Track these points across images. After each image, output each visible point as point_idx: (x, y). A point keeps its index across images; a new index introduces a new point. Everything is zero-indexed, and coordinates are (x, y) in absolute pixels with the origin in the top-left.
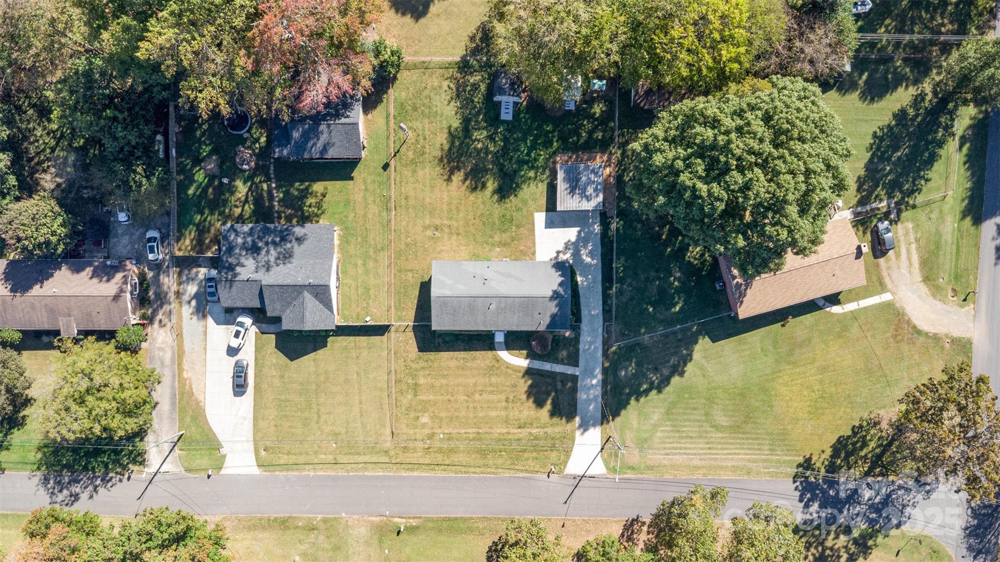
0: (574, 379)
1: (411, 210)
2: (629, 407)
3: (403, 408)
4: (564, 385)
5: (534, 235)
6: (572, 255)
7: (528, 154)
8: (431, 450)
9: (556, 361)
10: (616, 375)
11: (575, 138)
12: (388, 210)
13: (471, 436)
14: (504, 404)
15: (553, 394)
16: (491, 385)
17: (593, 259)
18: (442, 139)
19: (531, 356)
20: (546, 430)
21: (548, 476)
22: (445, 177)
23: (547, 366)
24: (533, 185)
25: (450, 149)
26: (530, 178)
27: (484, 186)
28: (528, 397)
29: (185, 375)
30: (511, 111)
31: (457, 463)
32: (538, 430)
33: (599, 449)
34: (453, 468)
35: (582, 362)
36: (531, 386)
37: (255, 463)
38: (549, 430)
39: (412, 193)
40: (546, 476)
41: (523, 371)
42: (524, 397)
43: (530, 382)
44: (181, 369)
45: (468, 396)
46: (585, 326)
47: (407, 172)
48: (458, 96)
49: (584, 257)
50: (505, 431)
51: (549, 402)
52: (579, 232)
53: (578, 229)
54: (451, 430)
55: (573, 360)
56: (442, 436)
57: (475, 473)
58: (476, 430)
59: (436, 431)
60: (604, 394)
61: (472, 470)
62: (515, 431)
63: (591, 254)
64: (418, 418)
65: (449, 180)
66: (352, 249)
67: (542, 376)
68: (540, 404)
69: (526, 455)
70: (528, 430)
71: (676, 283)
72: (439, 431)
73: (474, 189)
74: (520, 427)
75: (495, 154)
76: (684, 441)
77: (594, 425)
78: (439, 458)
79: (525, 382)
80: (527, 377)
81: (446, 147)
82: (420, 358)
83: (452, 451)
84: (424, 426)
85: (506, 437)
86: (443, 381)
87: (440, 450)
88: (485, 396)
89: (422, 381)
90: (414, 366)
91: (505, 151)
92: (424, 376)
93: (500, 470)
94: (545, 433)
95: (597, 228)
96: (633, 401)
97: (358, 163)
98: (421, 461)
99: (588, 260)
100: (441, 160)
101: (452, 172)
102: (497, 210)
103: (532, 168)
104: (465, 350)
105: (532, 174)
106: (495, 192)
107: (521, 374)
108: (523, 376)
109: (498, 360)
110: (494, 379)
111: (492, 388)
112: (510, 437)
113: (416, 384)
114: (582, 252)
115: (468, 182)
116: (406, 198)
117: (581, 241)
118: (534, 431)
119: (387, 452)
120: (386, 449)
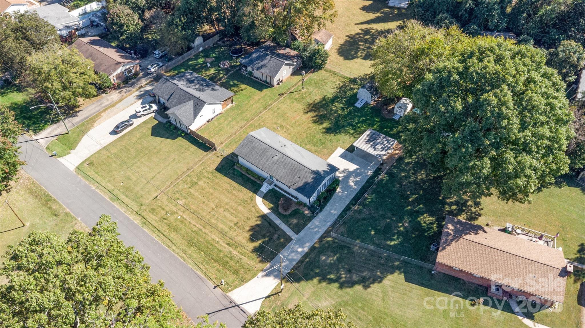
0: (289, 239)
1: (276, 114)
2: (310, 282)
3: (176, 190)
4: (279, 238)
5: (330, 156)
6: (344, 176)
7: (357, 124)
8: (165, 221)
9: (287, 223)
10: (318, 256)
12: (265, 108)
13: (195, 229)
14: (232, 225)
15: (267, 239)
16: (236, 210)
17: (355, 185)
18: (318, 98)
19: (274, 210)
20: (242, 257)
21: (215, 287)
22: (305, 111)
23: (278, 222)
24: (348, 136)
25: (318, 103)
26: (349, 133)
27: (322, 123)
28: (250, 230)
29: (102, 114)
30: (362, 104)
31: (170, 238)
32: (237, 254)
33: (266, 295)
34: (165, 239)
35: (302, 233)
36: (257, 225)
37: (77, 165)
38: (244, 259)
39: (283, 109)
40: (214, 286)
41: (261, 214)
42: (248, 228)
43: (259, 222)
44: (104, 111)
45: (216, 207)
46: (321, 216)
47: (289, 101)
48: (340, 88)
49: (350, 182)
50: (217, 239)
51: (260, 242)
52: (357, 169)
53: (358, 167)
54: (187, 218)
55: (297, 229)
56: (179, 217)
57: (174, 251)
58: (200, 227)
59: (179, 212)
60: (301, 262)
61: (174, 248)
62: (224, 244)
63: (356, 183)
64: (178, 199)
65: (307, 113)
66: (231, 113)
67: (270, 225)
68: (253, 239)
69: (216, 264)
70: (231, 250)
71: (401, 228)
72: (181, 214)
73: (315, 122)
74: (228, 244)
75: (339, 116)
77: (276, 277)
78: (164, 228)
79: (257, 221)
80: (260, 219)
81: (317, 102)
82: (212, 173)
83: (176, 230)
84: (176, 205)
85: (214, 244)
86: (212, 191)
87: (169, 225)
88: (226, 213)
89: (201, 183)
90: (205, 174)
91: (345, 116)
92: (205, 182)
93: (190, 261)
94: (240, 259)
95: (370, 173)
96: (316, 280)
97: (268, 87)
98: (153, 223)
99: (352, 184)
100: (310, 104)
101: (310, 111)
102: (320, 136)
103: (355, 129)
104: (239, 184)
105: (352, 132)
106: (325, 128)
107: (258, 215)
108: (258, 217)
109: (253, 200)
110: (240, 208)
111: (234, 212)
112: (216, 245)
113: (196, 183)
114: (351, 178)
115: (315, 118)
116: (278, 109)
117: (355, 173)
118: (235, 253)
119: (142, 205)
120: (143, 203)
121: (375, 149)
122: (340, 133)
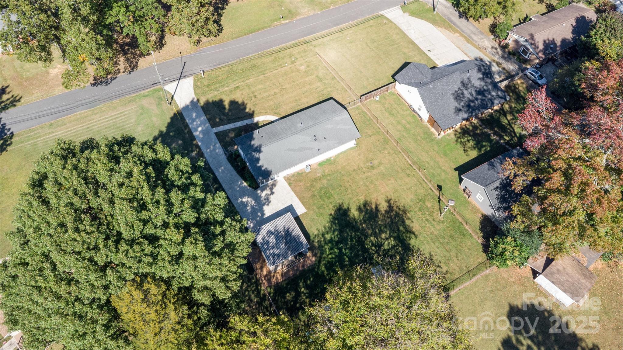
0: (213, 125)
1: (399, 170)
2: (166, 126)
3: (320, 68)
4: (220, 119)
5: (297, 196)
6: (260, 197)
7: (340, 249)
8: (289, 57)
9: (233, 130)
10: (184, 140)
11: (309, 282)
13: (267, 71)
14: (256, 94)
15: (227, 111)
16: (271, 100)
17: (242, 201)
18: (415, 226)
19: (255, 125)
20: (219, 92)
22: (392, 202)
23: (239, 124)
24: (322, 229)
25: (403, 222)
26: (327, 233)
27: (359, 209)
28: (243, 103)
29: (457, 34)
31: (268, 56)
32: (224, 90)
33: (175, 97)
34: (269, 54)
35: (214, 137)
36: (245, 109)
37: (386, 15)
38: (217, 93)
39: (407, 180)
41: (255, 115)
42: (246, 102)
43: (247, 110)
44: (463, 36)
45: (283, 89)
46: (223, 158)
47: (421, 191)
49: (249, 199)
50: (247, 81)
51: (227, 106)
52: (263, 214)
53: (266, 216)
54: (283, 69)
55: (220, 136)
56: (287, 65)
58: (266, 75)
59: (292, 66)
60: (187, 126)
62: (240, 84)
63: (245, 205)
64: (308, 66)
65: (389, 201)
66: (419, 131)
67: (239, 118)
68: (233, 102)
69: (225, 76)
70: (231, 88)
72: (290, 66)
73: (366, 204)
74: (237, 87)
76: (111, 124)
77: (186, 108)
78: (281, 55)
79: (250, 109)
80: (251, 112)
81: (407, 222)
83: (275, 61)
84: (301, 65)
85: (244, 79)
86: (305, 89)
87: (283, 58)
88: (273, 93)
89: (319, 84)
90: (330, 89)
92: (318, 87)
94: (218, 91)
98: (291, 49)
99: (245, 200)
100: (405, 212)
101: (390, 207)
102: (337, 199)
103: (331, 241)
105: (328, 237)
106: (348, 210)
107: (255, 112)
108: (253, 112)
109: (275, 114)
110: (272, 103)
111: (270, 98)
112: (241, 80)
113: (321, 81)
114: (253, 202)
115: (374, 207)
116: (408, 175)
117: (258, 210)
118: (227, 88)
121: (270, 233)
122: (332, 222)
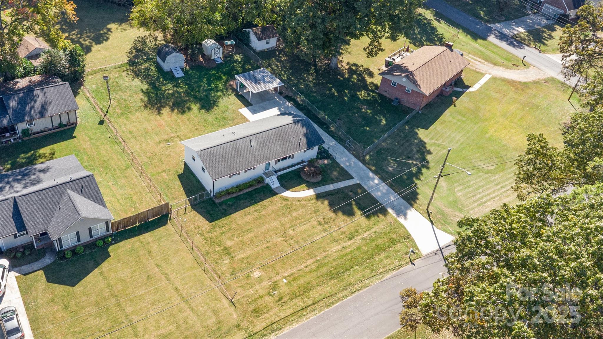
0: (358, 186)
3: (228, 275)
4: (355, 193)
5: (247, 120)
7: (209, 86)
8: (284, 300)
9: (332, 181)
10: (386, 171)
12: (118, 144)
13: (313, 267)
14: (320, 228)
15: (353, 203)
16: (296, 219)
18: (139, 97)
19: (310, 185)
20: (373, 230)
21: (413, 264)
22: (155, 113)
23: (331, 187)
24: (225, 99)
25: (149, 100)
28: (335, 211)
30: (181, 72)
31: (321, 298)
33: (430, 224)
34: (321, 304)
35: (353, 174)
36: (330, 205)
38: (376, 228)
40: (410, 265)
41: (314, 198)
42: (332, 215)
43: (326, 202)
45: (282, 236)
47: (121, 120)
50: (339, 247)
51: (356, 209)
52: (279, 109)
53: (276, 108)
54: (289, 271)
55: (346, 176)
56: (285, 281)
57: (346, 296)
58: (314, 259)
59: (275, 279)
60: (391, 186)
61: (341, 295)
62: (349, 243)
64: (249, 276)
65: (159, 114)
67: (332, 195)
68: (350, 213)
69: (377, 258)
70: (359, 237)
71: (368, 111)
72: (279, 278)
73: (182, 113)
74: (350, 239)
77: (407, 209)
78: (298, 303)
79: (323, 203)
80: (320, 200)
81: (145, 99)
82: (214, 227)
83: (306, 289)
84: (260, 280)
85: (345, 251)
86: (249, 235)
87: (294, 296)
88: (297, 229)
89: (229, 243)
90: (214, 235)
92: (229, 239)
93: (367, 281)
94: (375, 232)
95: (289, 104)
97: (75, 127)
98: (282, 315)
101: (159, 110)
102: (210, 116)
103: (218, 91)
104: (252, 204)
105: (220, 93)
106: (200, 109)
107: (314, 200)
109: (286, 199)
110: (295, 214)
111: (299, 221)
112: (349, 250)
113: (225, 249)
115: (175, 111)
116: (130, 133)
118: (365, 235)
119: (238, 326)
120: (235, 323)
